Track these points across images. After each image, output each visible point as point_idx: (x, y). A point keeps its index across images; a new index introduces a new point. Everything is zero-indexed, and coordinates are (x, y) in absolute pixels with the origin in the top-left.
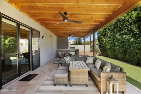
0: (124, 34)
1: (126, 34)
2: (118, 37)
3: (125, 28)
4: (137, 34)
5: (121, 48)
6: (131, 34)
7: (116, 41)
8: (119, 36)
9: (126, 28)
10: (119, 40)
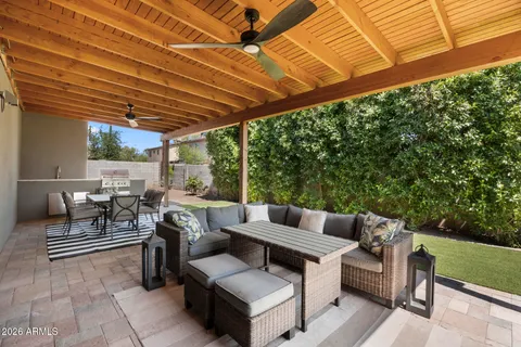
0: (302, 139)
1: (309, 139)
2: (284, 145)
3: (306, 124)
4: (336, 142)
5: (289, 175)
6: (321, 141)
7: (275, 157)
8: (287, 141)
9: (309, 123)
10: (283, 152)
